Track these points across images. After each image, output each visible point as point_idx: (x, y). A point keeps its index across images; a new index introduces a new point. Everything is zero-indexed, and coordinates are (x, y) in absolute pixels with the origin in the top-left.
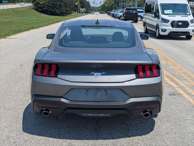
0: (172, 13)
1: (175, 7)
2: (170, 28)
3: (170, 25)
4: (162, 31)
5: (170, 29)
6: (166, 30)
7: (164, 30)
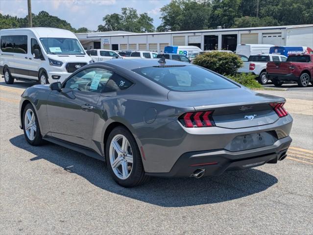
0: (61, 52)
1: (62, 42)
2: (66, 73)
3: (65, 69)
4: (53, 78)
5: (65, 75)
6: (59, 77)
7: (57, 77)
